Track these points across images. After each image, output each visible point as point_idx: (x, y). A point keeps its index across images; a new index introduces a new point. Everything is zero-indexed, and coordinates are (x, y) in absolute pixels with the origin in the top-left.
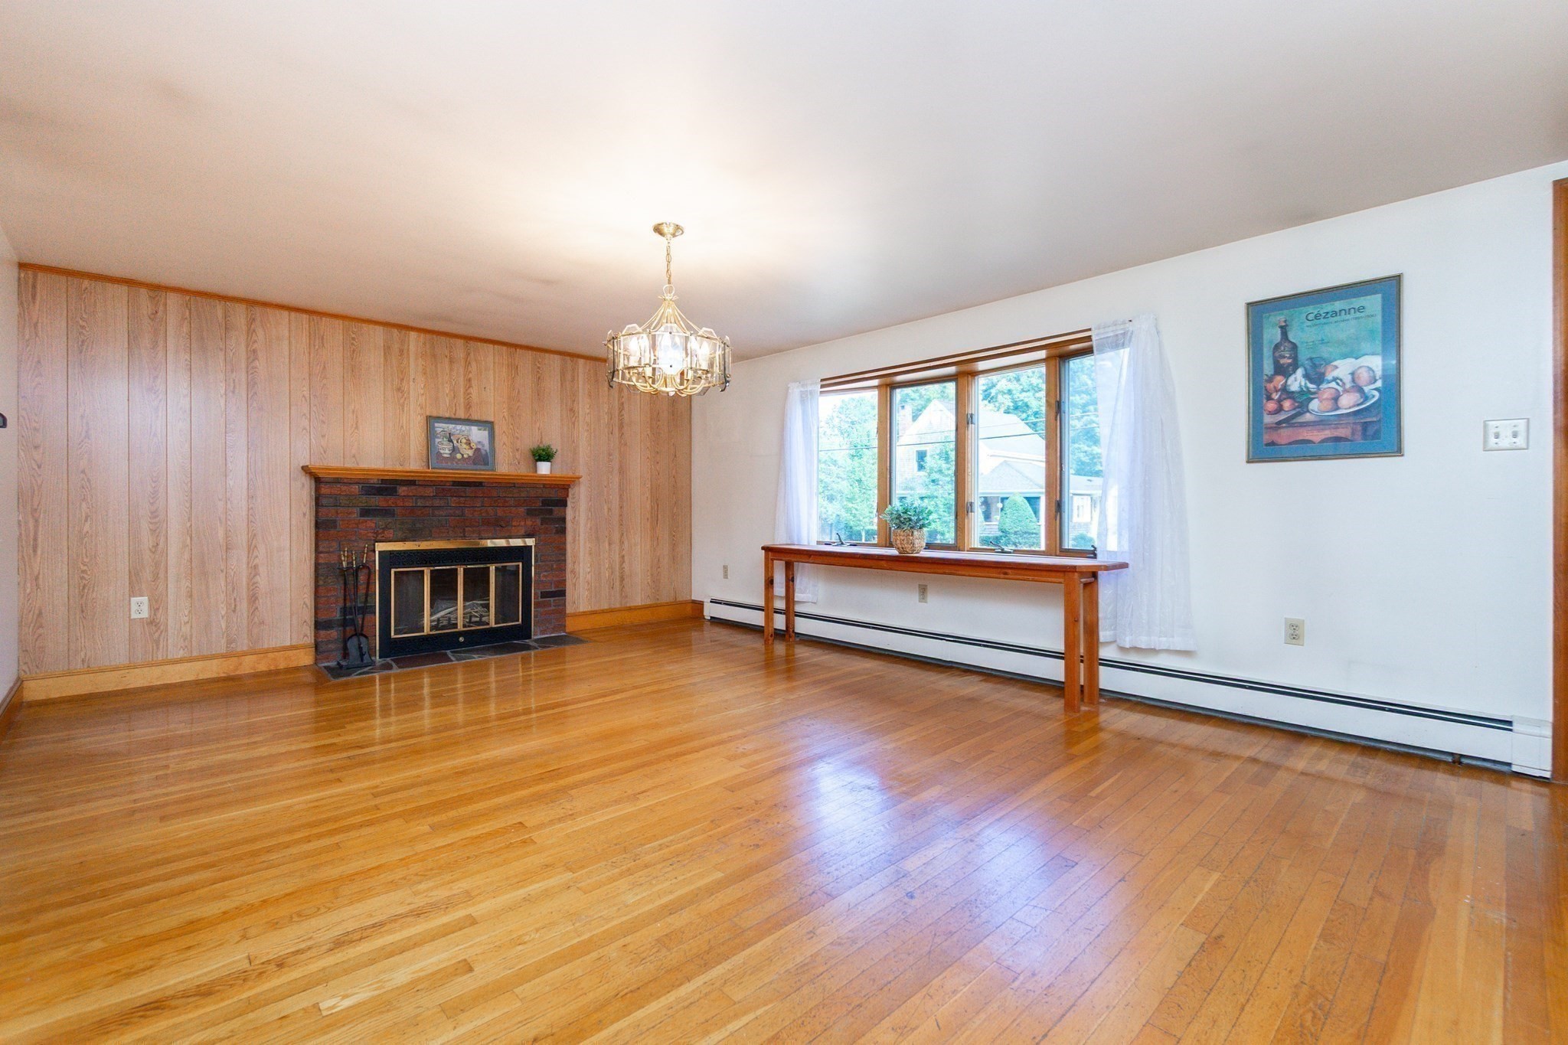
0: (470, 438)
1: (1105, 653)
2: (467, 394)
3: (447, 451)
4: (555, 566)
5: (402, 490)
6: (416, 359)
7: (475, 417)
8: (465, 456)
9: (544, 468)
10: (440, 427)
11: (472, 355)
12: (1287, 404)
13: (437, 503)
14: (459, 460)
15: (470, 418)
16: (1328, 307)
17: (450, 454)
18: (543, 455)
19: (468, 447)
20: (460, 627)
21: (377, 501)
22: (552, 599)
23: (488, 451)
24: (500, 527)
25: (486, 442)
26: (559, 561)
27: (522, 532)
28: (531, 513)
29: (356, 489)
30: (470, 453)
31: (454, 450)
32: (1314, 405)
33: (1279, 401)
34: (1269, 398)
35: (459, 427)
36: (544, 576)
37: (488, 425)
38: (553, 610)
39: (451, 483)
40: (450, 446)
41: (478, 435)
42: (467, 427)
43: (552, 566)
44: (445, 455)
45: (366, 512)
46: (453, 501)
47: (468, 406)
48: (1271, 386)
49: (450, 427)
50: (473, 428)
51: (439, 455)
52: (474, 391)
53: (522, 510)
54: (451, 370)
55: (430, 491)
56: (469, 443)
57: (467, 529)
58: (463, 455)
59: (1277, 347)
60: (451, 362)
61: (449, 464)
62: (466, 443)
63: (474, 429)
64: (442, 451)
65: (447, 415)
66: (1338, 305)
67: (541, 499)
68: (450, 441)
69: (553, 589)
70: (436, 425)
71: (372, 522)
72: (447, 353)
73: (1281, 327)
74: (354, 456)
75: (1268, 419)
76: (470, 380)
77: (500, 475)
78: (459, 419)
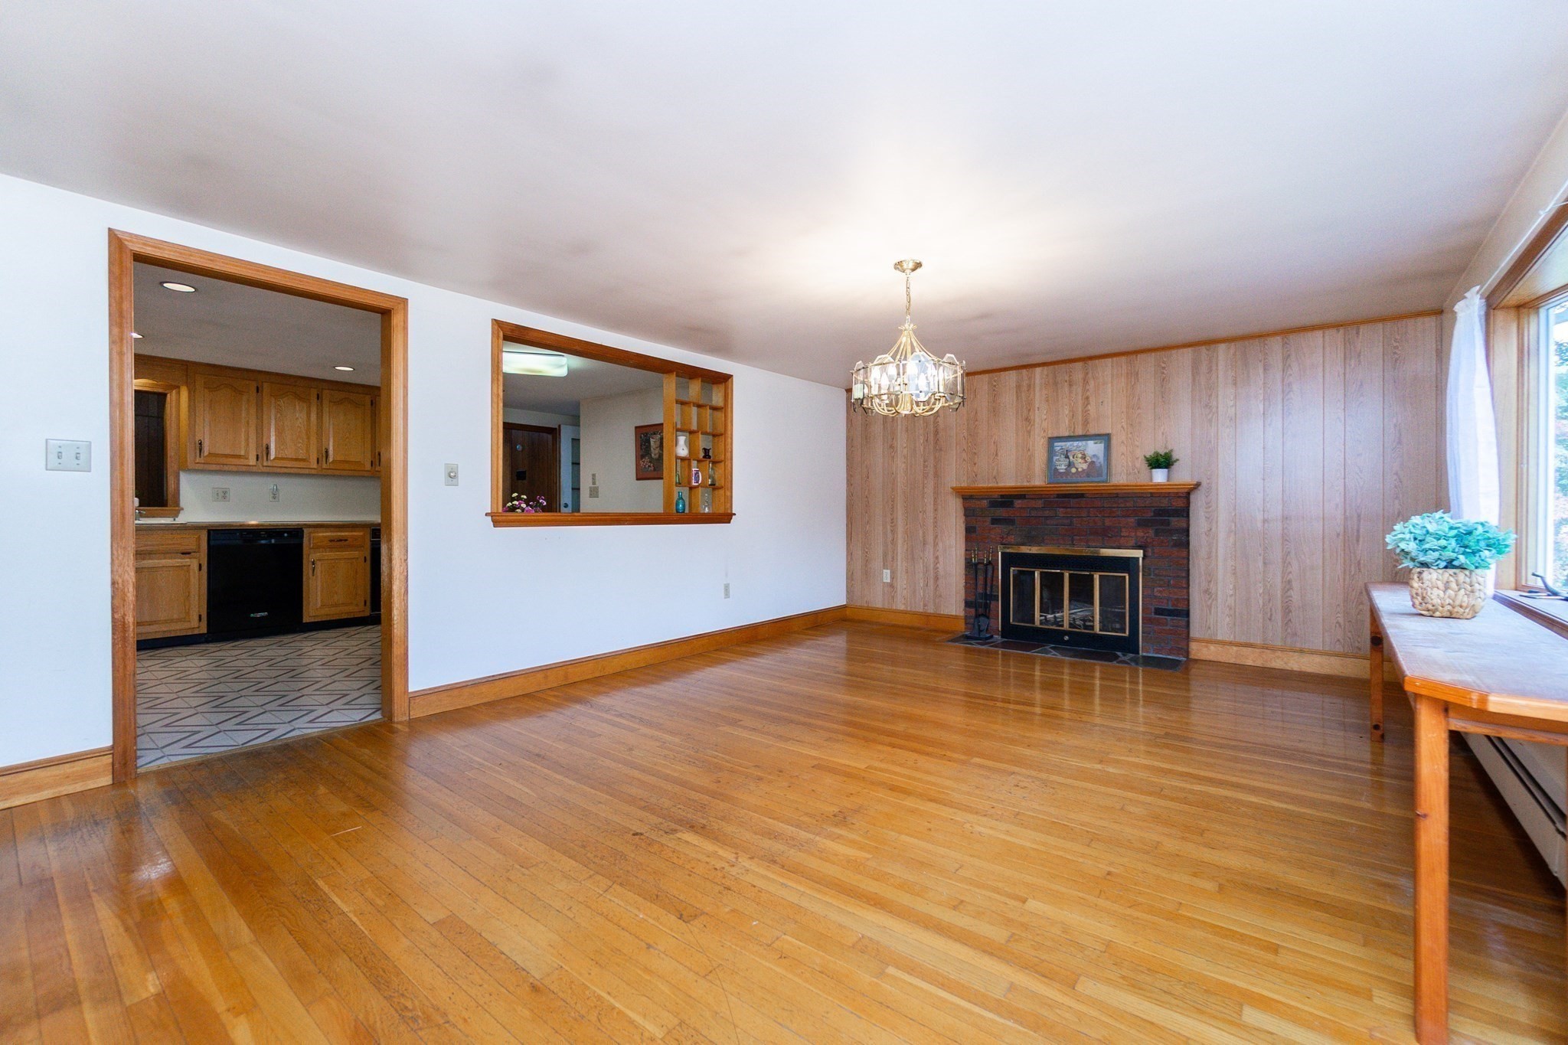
0: (1086, 453)
2: (1085, 412)
3: (1063, 467)
4: (1172, 582)
5: (1018, 503)
6: (1041, 389)
7: (1092, 431)
8: (1080, 470)
9: (1159, 476)
10: (1058, 446)
11: (1090, 375)
13: (1047, 513)
14: (1074, 474)
15: (1088, 433)
17: (1066, 469)
18: (1161, 461)
19: (1083, 461)
20: (1066, 626)
21: (1001, 512)
22: (1169, 618)
23: (1102, 462)
24: (1110, 537)
25: (1101, 455)
26: (1178, 576)
27: (1132, 543)
28: (1143, 524)
29: (985, 503)
30: (1085, 466)
31: (1070, 465)
35: (1075, 443)
36: (1160, 592)
37: (1106, 438)
38: (1170, 630)
39: (1055, 496)
40: (1067, 462)
41: (1094, 448)
42: (1084, 443)
43: (1169, 582)
44: (1061, 471)
45: (995, 521)
46: (1061, 512)
47: (1086, 423)
49: (1068, 445)
50: (1089, 442)
51: (1056, 470)
52: (1091, 408)
53: (1132, 520)
54: (1070, 392)
55: (1039, 503)
56: (1084, 457)
57: (1075, 537)
58: (1077, 469)
60: (1071, 385)
61: (1064, 478)
62: (1081, 458)
63: (1091, 443)
64: (1058, 467)
65: (1067, 434)
67: (1153, 509)
68: (1067, 457)
69: (1170, 607)
70: (1056, 444)
71: (999, 529)
72: (1067, 378)
74: (995, 478)
76: (1087, 398)
77: (1113, 486)
78: (1079, 436)
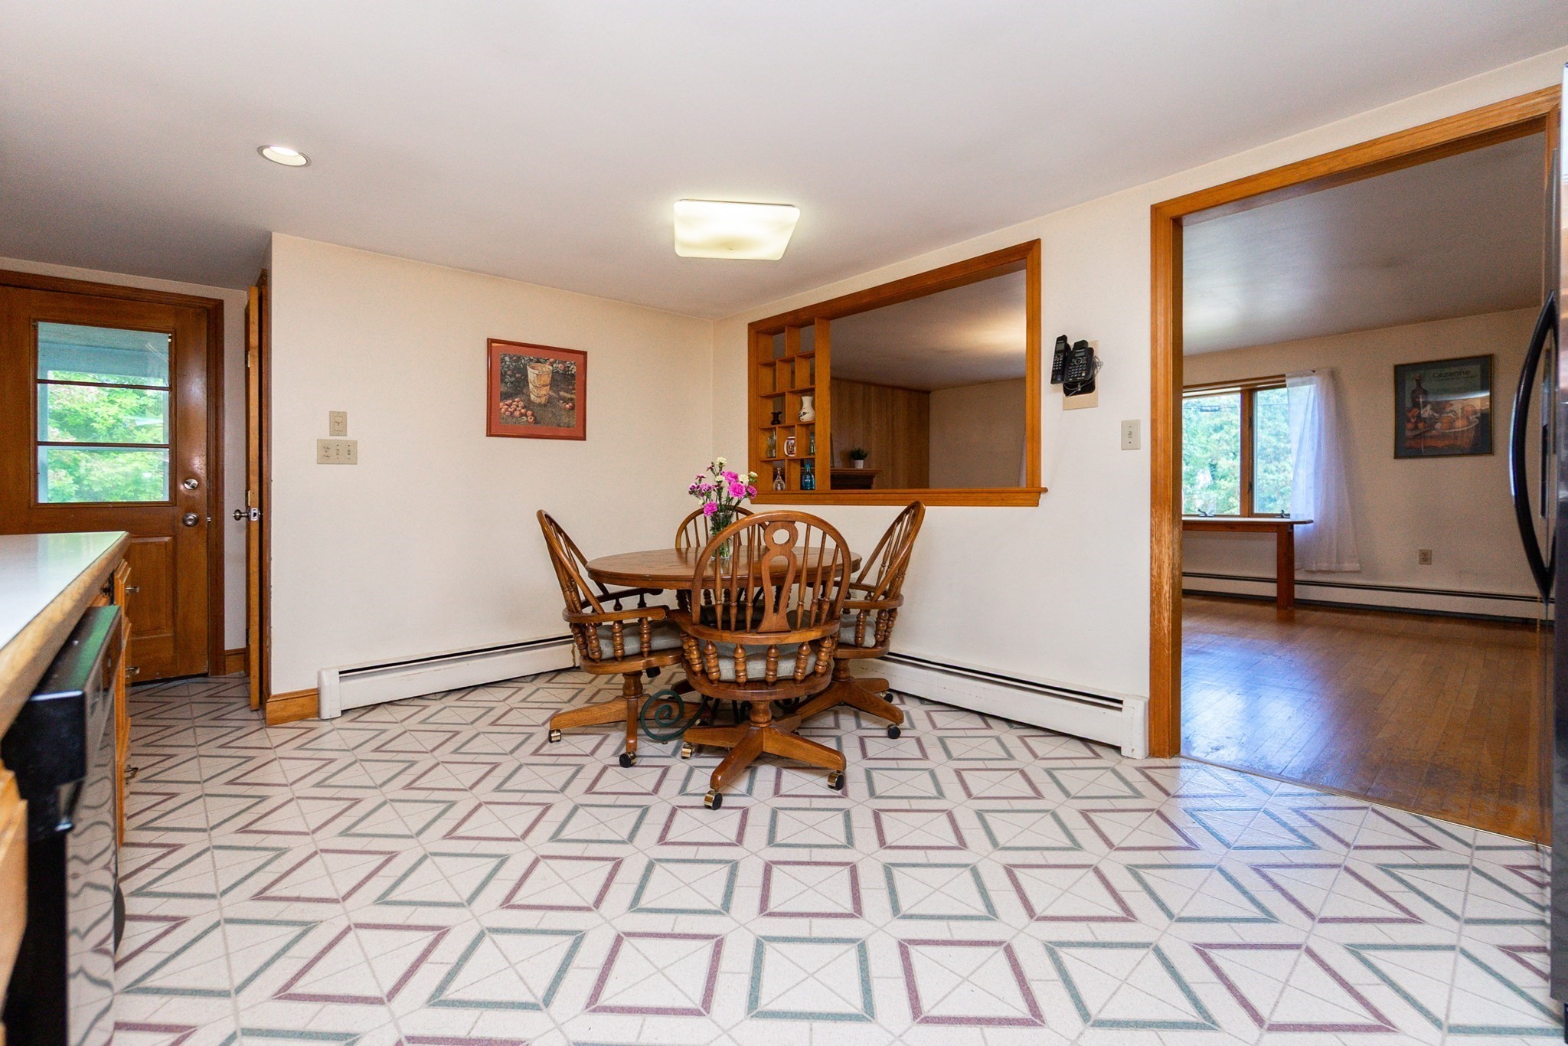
1: (1298, 576)
9: (860, 465)
12: (1421, 425)
16: (1447, 370)
18: (857, 455)
32: (1438, 426)
33: (1416, 422)
34: (1409, 421)
48: (1410, 415)
59: (1414, 392)
66: (1453, 370)
73: (1417, 380)
75: (1408, 434)
